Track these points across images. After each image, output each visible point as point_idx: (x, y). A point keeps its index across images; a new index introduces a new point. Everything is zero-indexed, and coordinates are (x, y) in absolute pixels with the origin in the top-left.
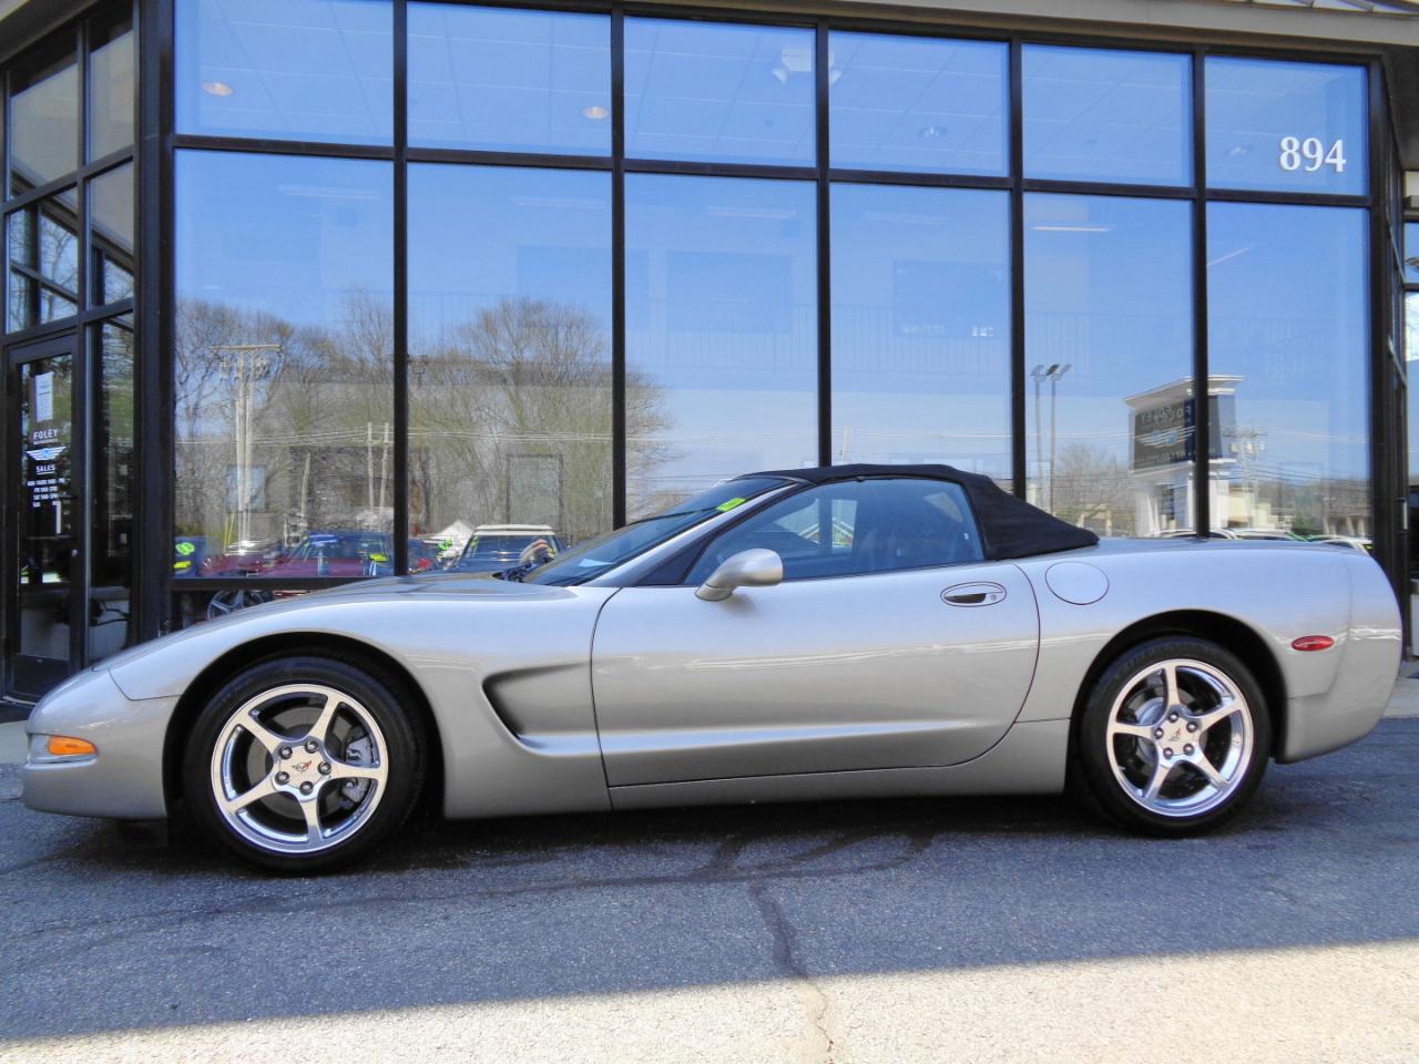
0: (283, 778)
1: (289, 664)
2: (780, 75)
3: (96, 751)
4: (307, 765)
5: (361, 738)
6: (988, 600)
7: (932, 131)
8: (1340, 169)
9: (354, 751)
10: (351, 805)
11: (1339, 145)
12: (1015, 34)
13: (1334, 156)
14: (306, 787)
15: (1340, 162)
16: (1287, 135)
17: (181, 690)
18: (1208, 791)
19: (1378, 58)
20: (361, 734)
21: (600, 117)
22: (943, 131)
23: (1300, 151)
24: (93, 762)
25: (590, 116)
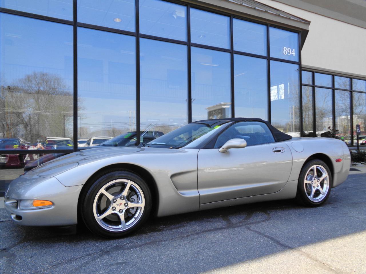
0: (114, 209)
1: (117, 173)
2: (175, 17)
3: (53, 204)
4: (121, 204)
5: (135, 195)
6: (282, 151)
7: (202, 37)
8: (294, 55)
9: (132, 199)
10: (132, 215)
11: (294, 50)
12: (232, 15)
13: (293, 52)
14: (121, 211)
15: (294, 54)
16: (285, 47)
17: (84, 183)
18: (321, 196)
19: (300, 31)
20: (135, 194)
21: (119, 21)
22: (204, 36)
23: (287, 50)
24: (53, 207)
25: (116, 21)
